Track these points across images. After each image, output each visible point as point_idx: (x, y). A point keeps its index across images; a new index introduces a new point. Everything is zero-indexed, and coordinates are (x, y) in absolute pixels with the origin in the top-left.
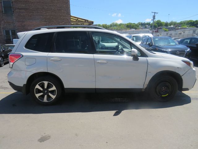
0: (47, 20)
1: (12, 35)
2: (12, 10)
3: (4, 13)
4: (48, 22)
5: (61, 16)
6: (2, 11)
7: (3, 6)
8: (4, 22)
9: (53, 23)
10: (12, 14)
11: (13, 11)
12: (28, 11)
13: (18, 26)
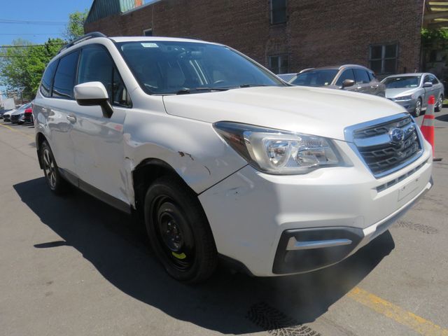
0: (355, 24)
1: (282, 66)
2: (287, 14)
3: (272, 22)
4: (357, 28)
5: (395, 6)
6: (270, 20)
7: (272, 9)
8: (271, 41)
9: (369, 29)
10: (286, 23)
11: (288, 17)
12: (316, 10)
13: (294, 47)
